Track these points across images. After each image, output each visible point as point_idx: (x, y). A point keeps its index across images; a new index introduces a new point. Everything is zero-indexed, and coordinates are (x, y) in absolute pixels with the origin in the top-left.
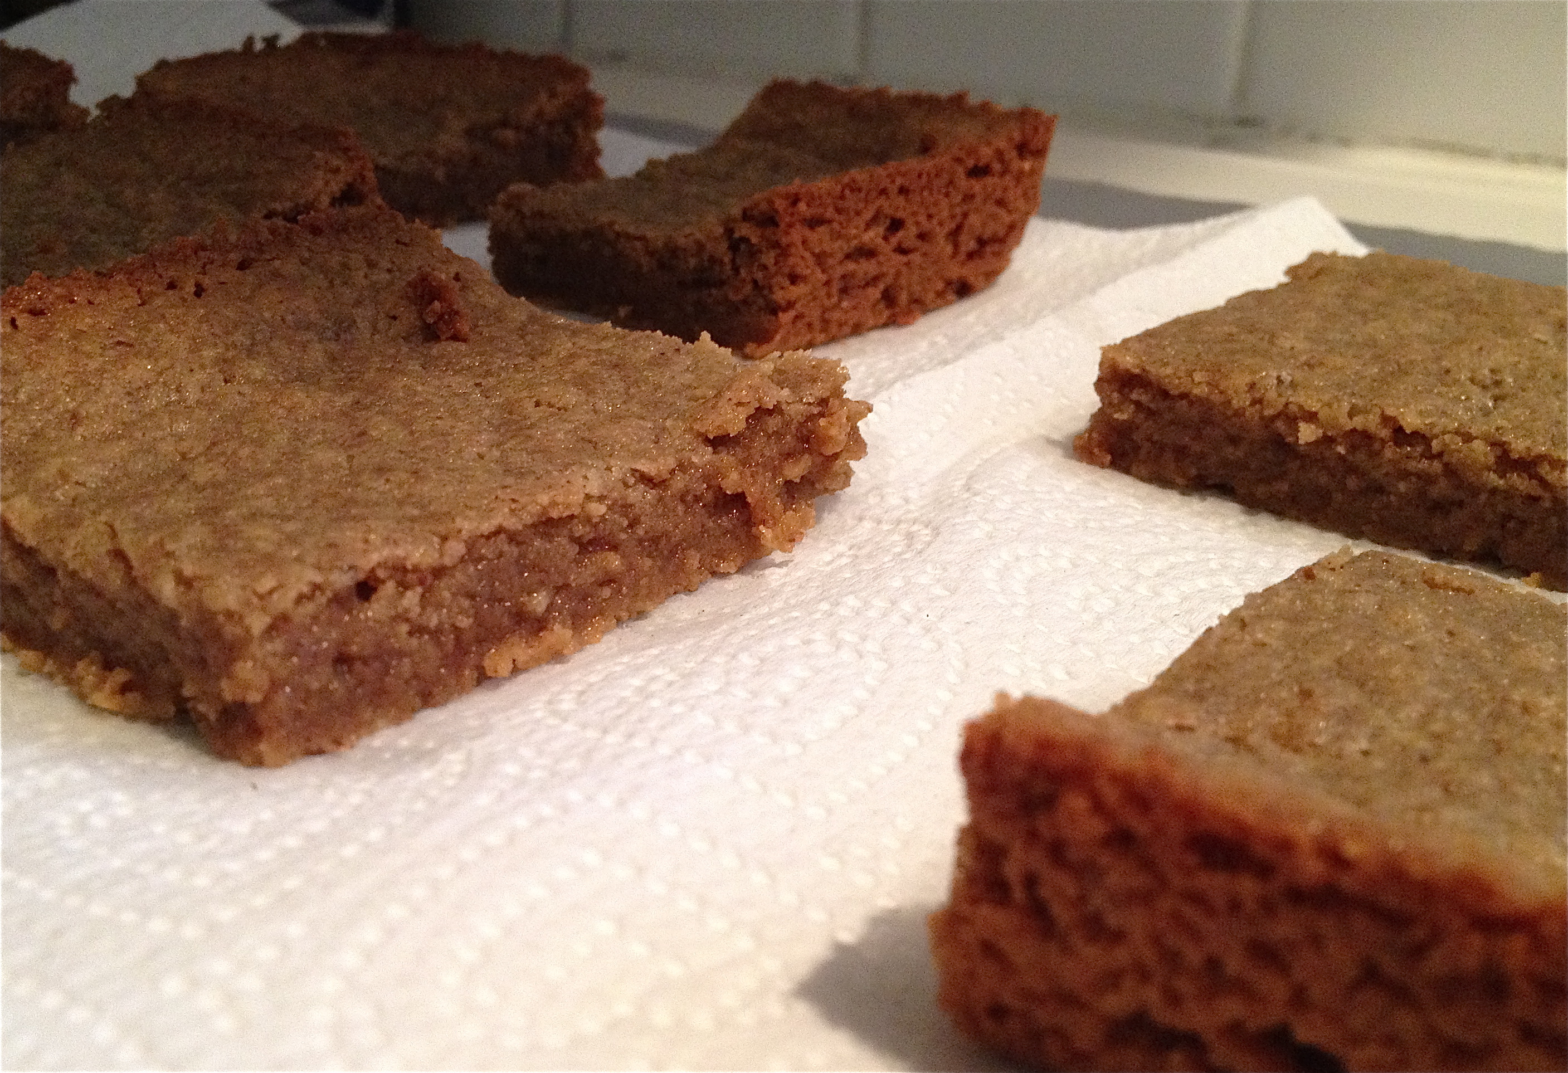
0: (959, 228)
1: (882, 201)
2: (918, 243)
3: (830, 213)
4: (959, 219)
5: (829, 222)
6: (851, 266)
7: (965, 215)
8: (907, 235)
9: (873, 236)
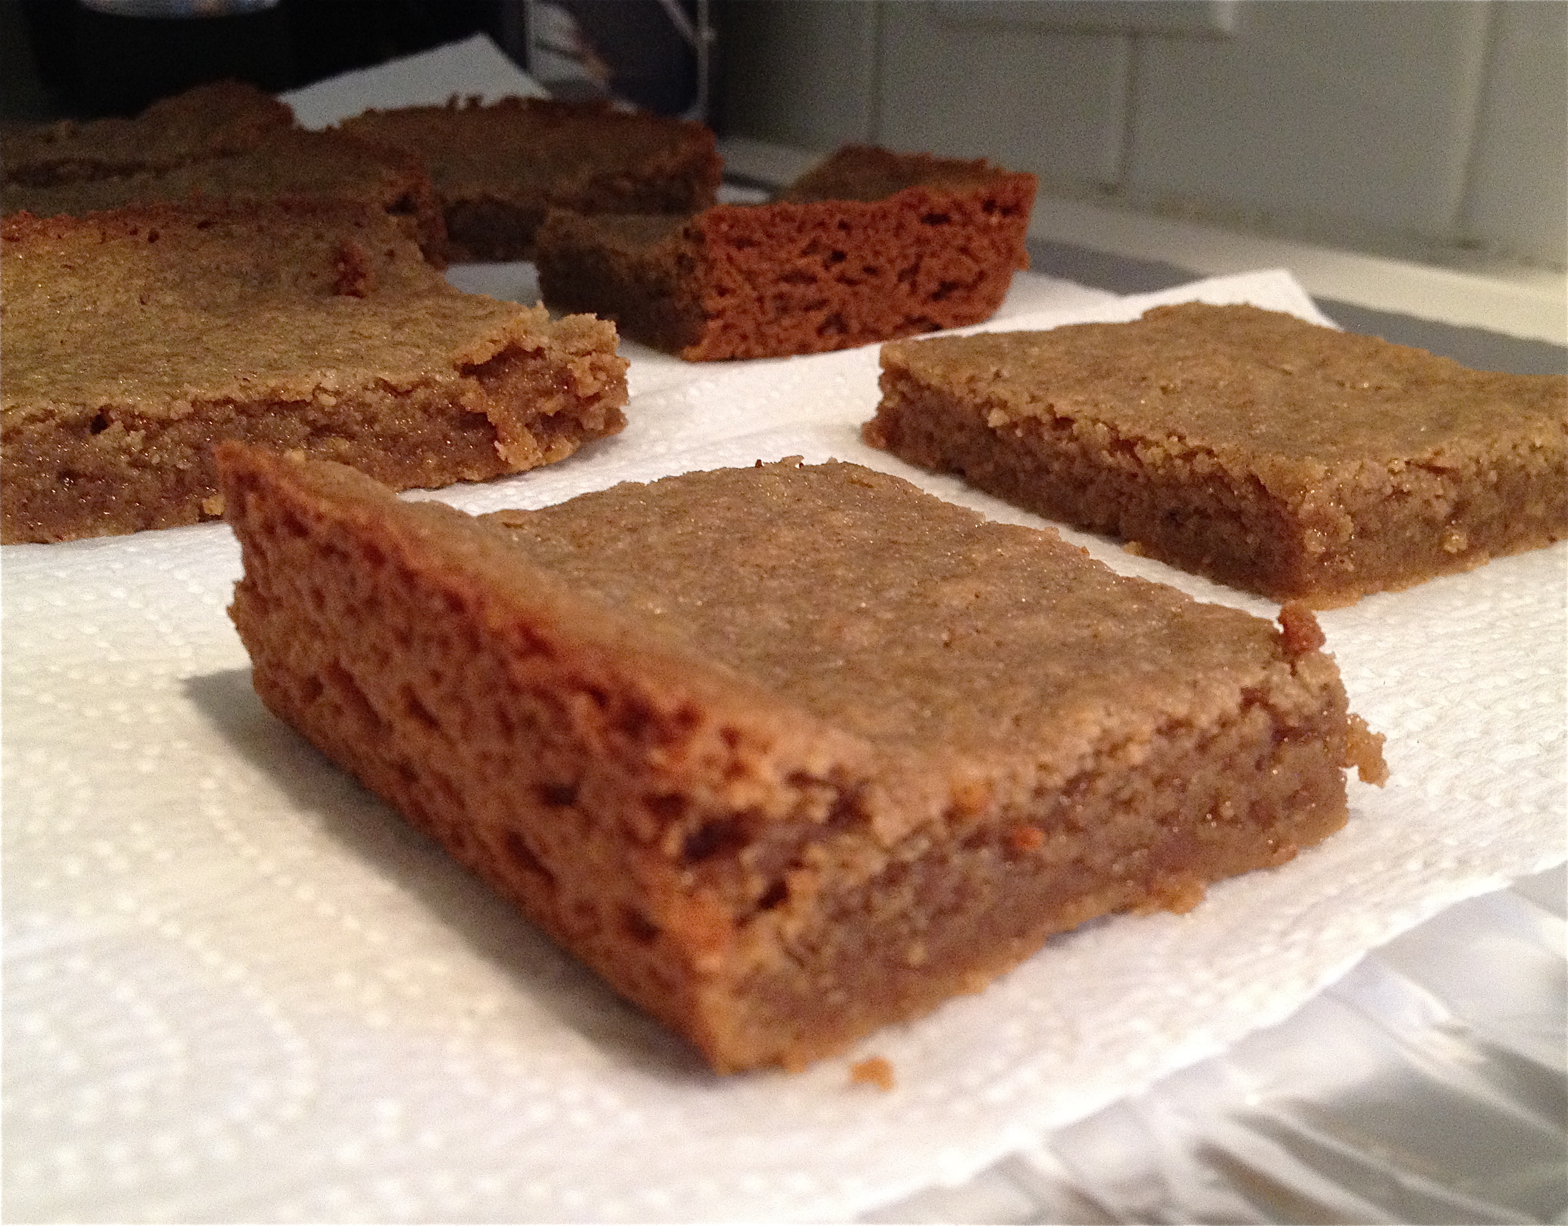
0: (915, 269)
1: (819, 232)
2: (864, 276)
3: (758, 236)
4: (913, 260)
5: (759, 244)
6: (785, 287)
7: (920, 257)
8: (852, 267)
9: (813, 263)
